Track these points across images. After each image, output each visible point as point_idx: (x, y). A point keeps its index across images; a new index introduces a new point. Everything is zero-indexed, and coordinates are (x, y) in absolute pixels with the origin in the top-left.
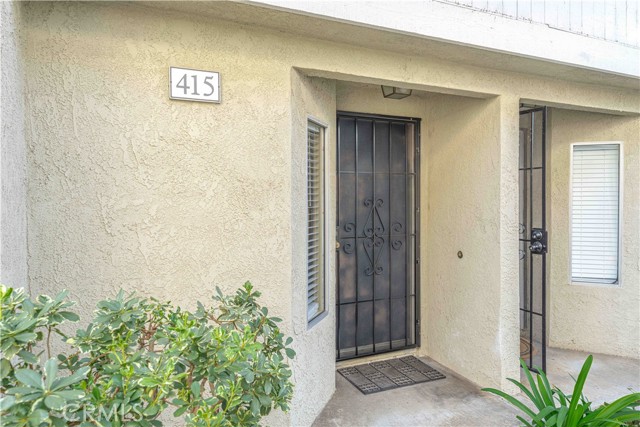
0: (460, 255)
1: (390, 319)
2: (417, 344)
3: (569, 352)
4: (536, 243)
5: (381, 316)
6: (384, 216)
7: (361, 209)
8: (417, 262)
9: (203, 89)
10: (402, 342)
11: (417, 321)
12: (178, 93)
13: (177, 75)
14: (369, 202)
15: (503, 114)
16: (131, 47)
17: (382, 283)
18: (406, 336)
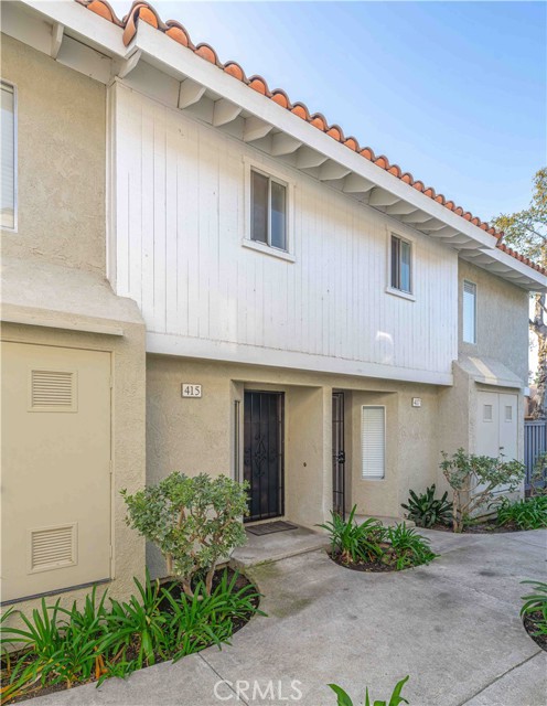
0: (305, 465)
1: (268, 500)
2: (283, 514)
3: (361, 516)
4: (341, 458)
5: (264, 499)
6: (266, 444)
7: (254, 441)
8: (283, 470)
9: (195, 392)
10: (274, 513)
11: (283, 501)
12: (185, 394)
13: (185, 386)
14: (258, 438)
15: (324, 396)
16: (167, 375)
17: (265, 481)
18: (277, 510)
